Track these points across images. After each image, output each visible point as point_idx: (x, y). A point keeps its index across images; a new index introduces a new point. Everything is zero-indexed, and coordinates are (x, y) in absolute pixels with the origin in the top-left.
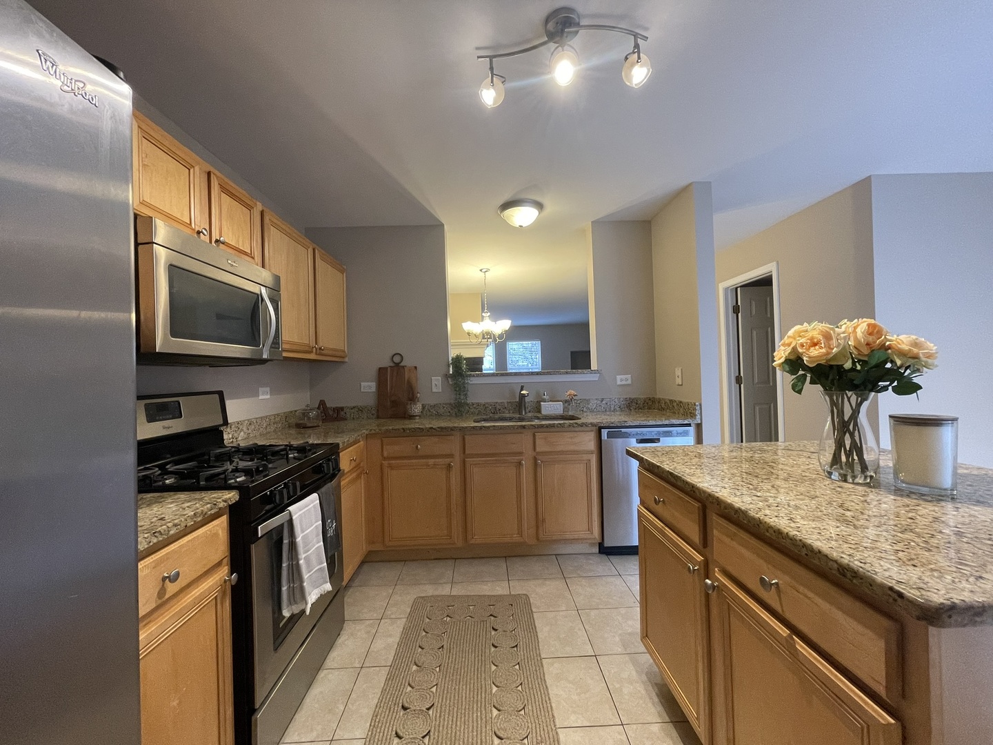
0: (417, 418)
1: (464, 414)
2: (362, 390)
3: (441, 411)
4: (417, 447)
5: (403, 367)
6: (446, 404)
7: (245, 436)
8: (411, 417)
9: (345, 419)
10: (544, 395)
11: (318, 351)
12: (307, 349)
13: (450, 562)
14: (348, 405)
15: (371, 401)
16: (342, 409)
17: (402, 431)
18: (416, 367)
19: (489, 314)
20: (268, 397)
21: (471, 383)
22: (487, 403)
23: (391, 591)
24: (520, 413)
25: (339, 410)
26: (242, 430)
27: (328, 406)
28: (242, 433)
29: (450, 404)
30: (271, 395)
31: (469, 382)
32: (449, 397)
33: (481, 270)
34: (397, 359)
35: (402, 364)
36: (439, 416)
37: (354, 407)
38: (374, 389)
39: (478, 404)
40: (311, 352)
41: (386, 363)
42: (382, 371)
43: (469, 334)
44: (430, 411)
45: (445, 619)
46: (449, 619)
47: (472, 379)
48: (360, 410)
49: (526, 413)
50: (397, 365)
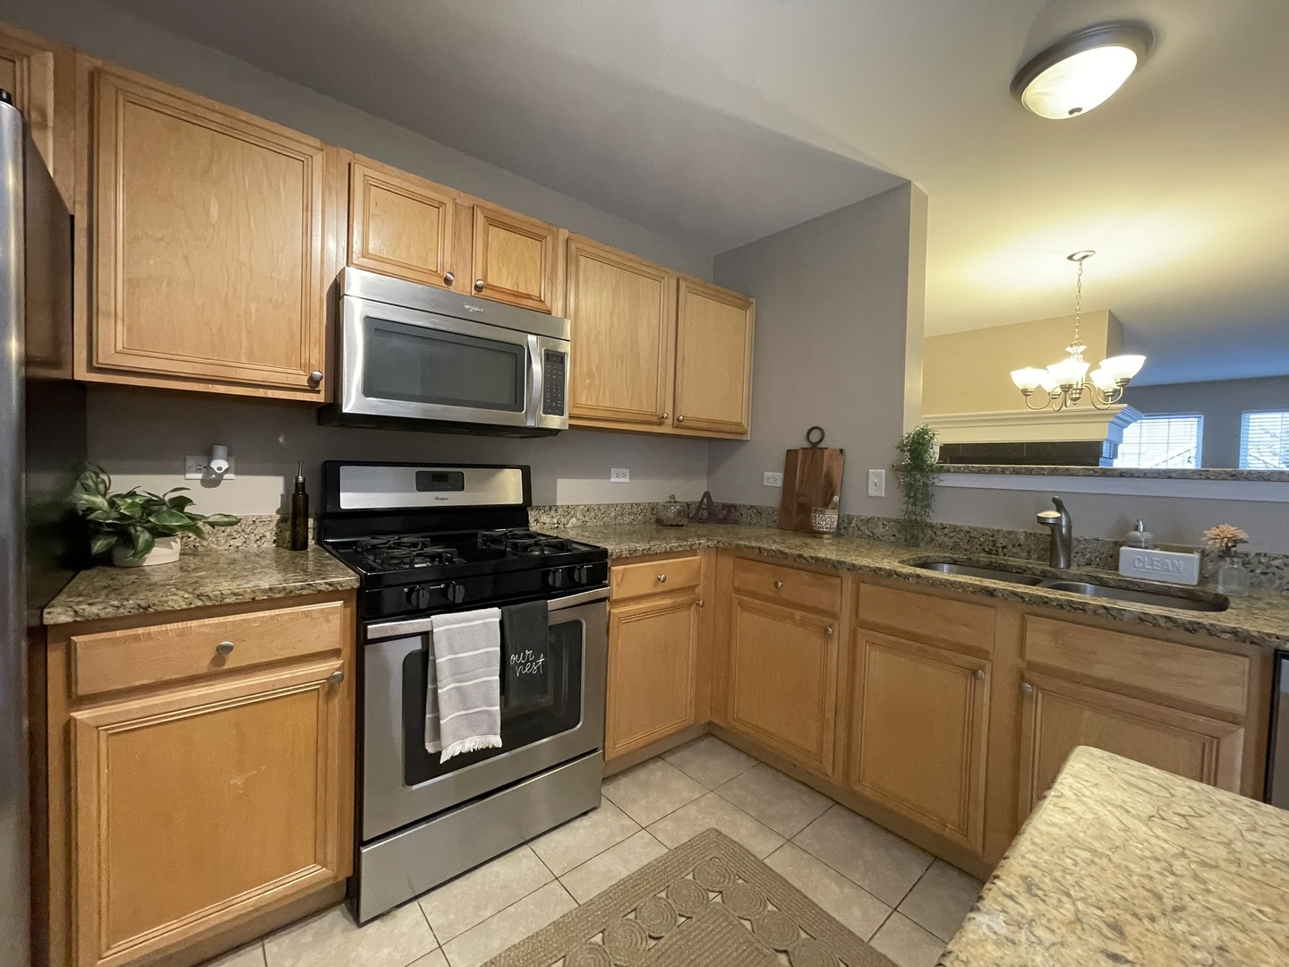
0: (826, 536)
1: (922, 544)
2: (765, 483)
3: (880, 531)
4: (776, 584)
5: (822, 449)
6: (889, 520)
7: (579, 523)
8: (816, 534)
9: (736, 522)
10: (1137, 528)
11: (676, 423)
12: (656, 419)
13: (823, 803)
14: (746, 504)
15: (773, 501)
16: (734, 507)
17: (758, 551)
18: (841, 451)
19: (1083, 348)
20: (627, 480)
21: (941, 484)
22: (975, 529)
23: (697, 795)
24: (1053, 561)
25: (731, 508)
26: (574, 515)
27: (714, 501)
28: (574, 520)
29: (896, 521)
30: (630, 479)
31: (936, 481)
32: (895, 508)
33: (1070, 258)
34: (815, 437)
35: (822, 445)
36: (874, 540)
37: (752, 507)
38: (779, 483)
39: (954, 529)
40: (660, 424)
41: (799, 442)
42: (791, 454)
43: (1025, 392)
44: (859, 529)
45: (712, 895)
46: (719, 899)
47: (942, 476)
48: (759, 511)
49: (1068, 565)
50: (814, 445)
